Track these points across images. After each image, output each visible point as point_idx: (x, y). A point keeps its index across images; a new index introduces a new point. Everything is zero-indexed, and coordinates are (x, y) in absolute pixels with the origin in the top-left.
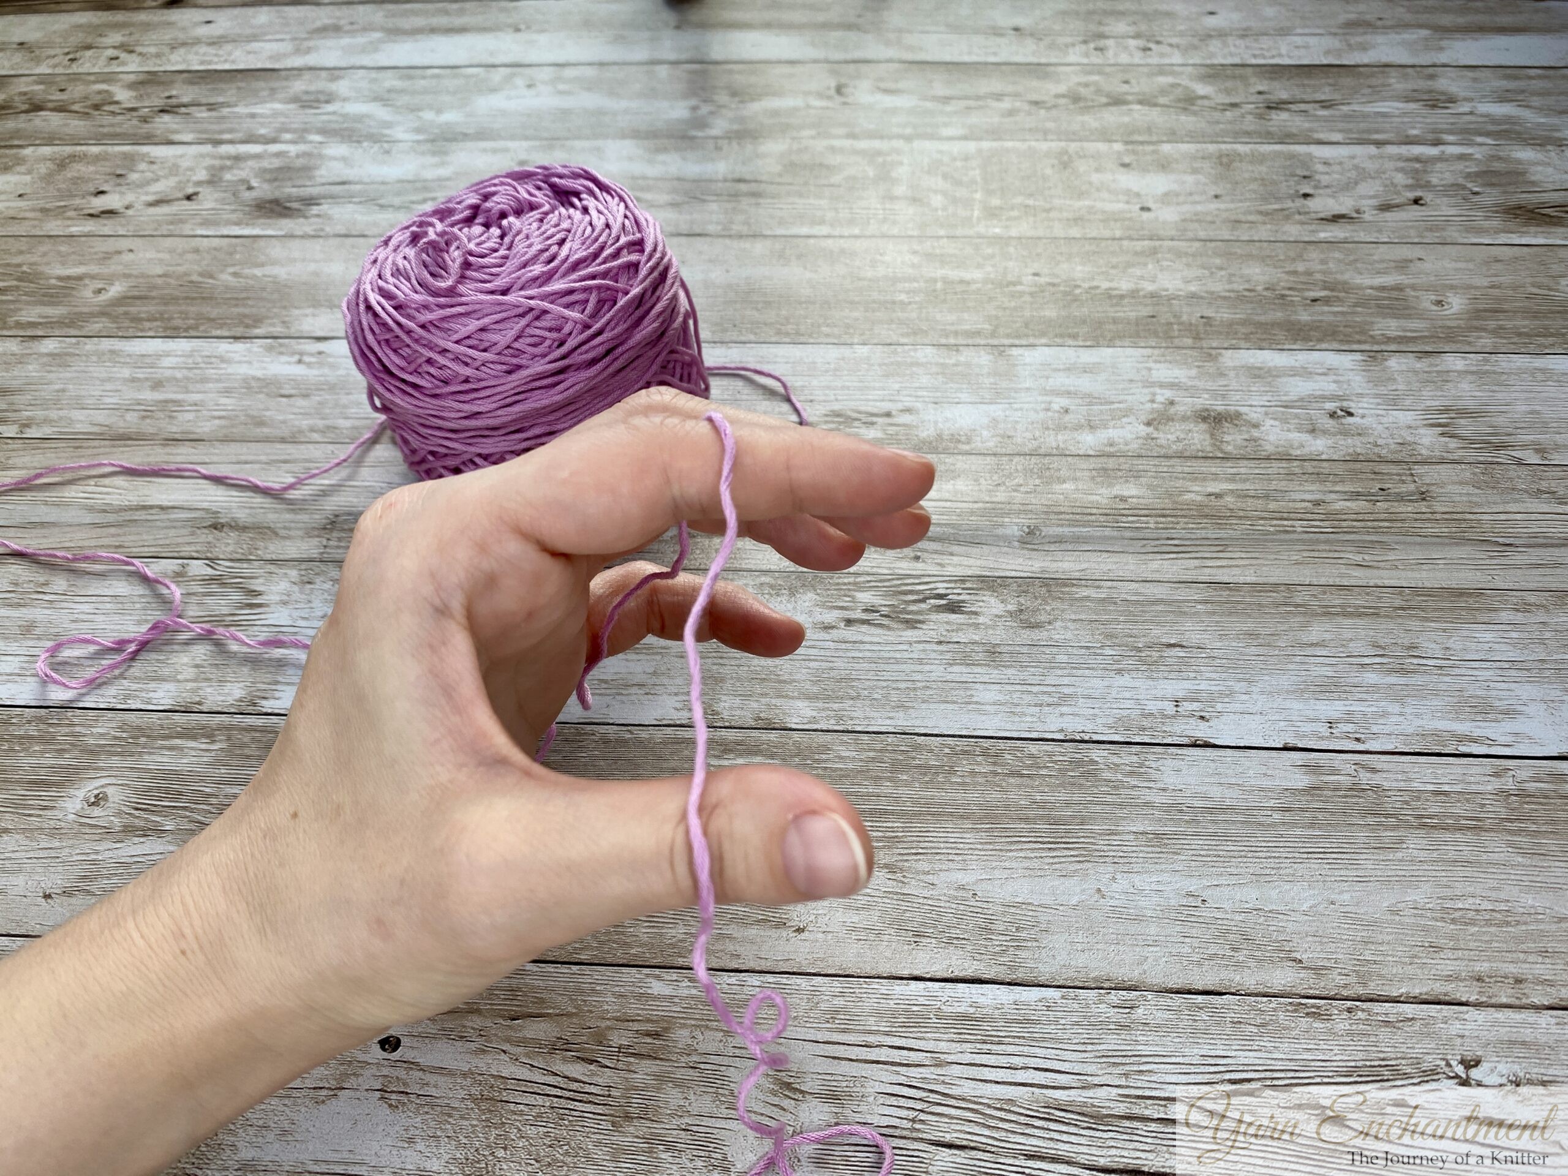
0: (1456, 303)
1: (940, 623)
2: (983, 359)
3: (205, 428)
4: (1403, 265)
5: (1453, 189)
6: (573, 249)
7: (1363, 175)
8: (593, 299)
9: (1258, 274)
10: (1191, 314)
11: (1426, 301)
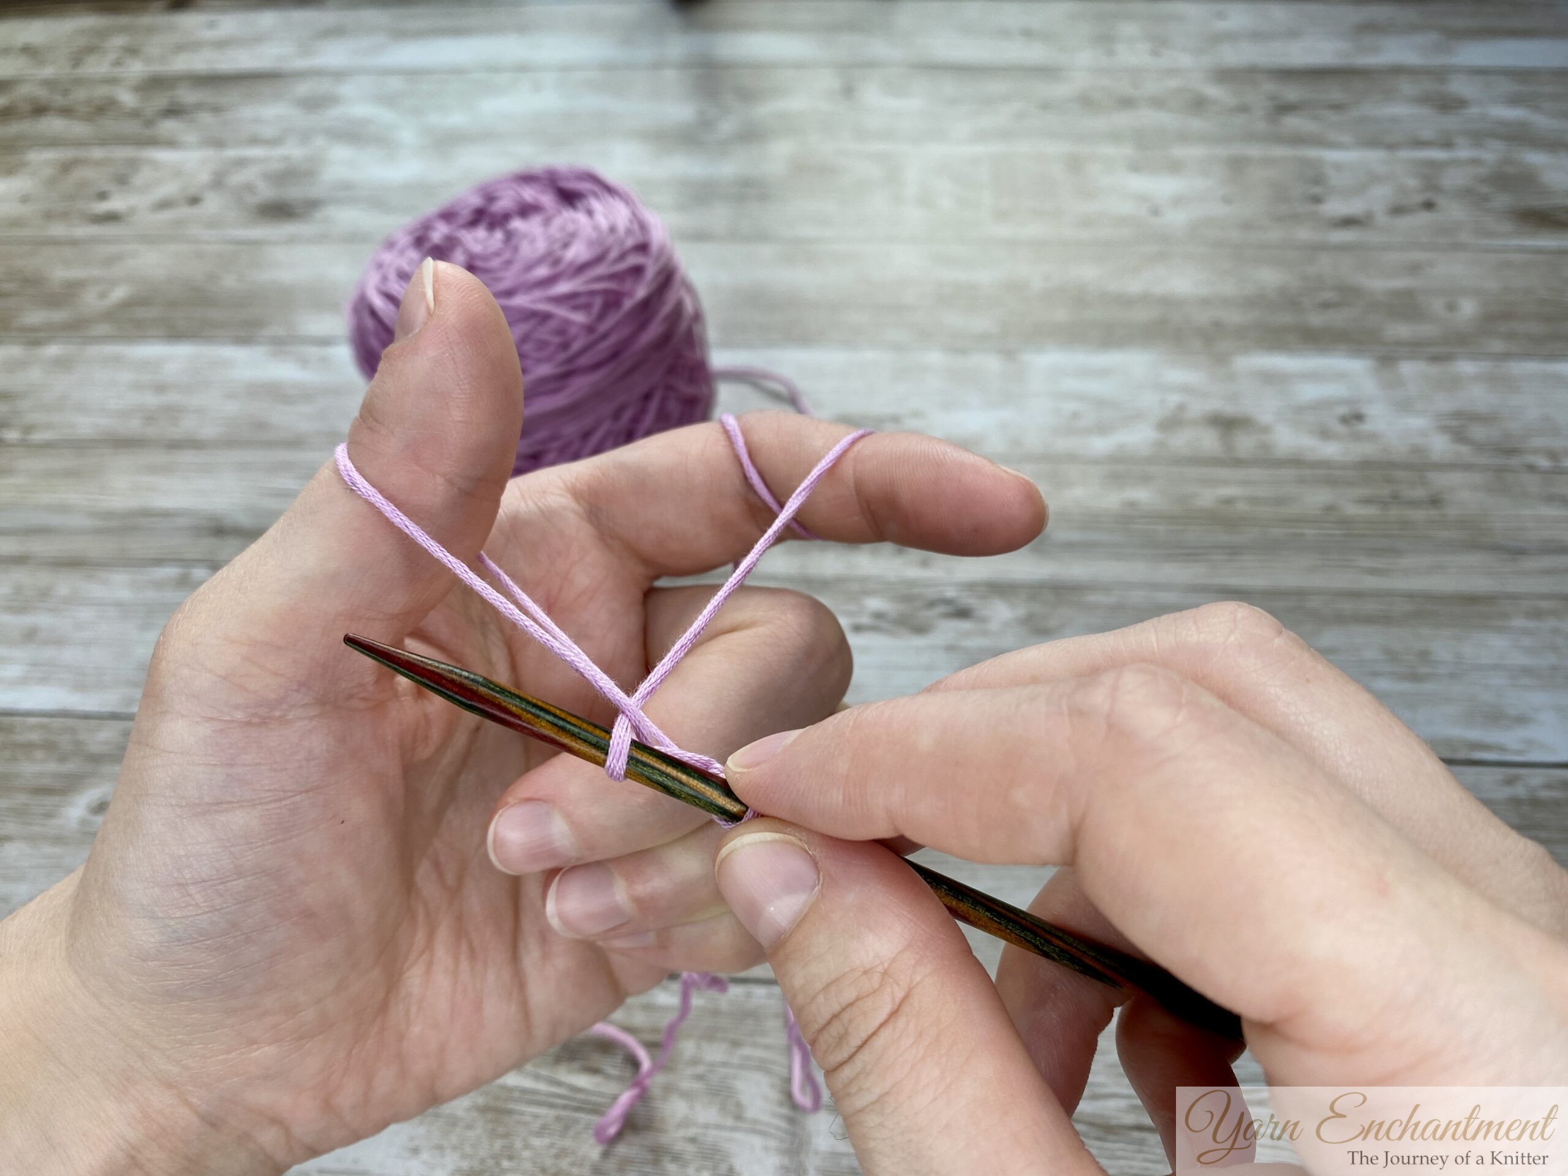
0: (1468, 308)
1: (948, 630)
2: (991, 363)
3: (209, 431)
4: (1414, 269)
5: (1467, 194)
6: (578, 252)
7: (1374, 178)
8: (598, 302)
9: (1269, 277)
10: (1202, 317)
11: (1437, 305)
